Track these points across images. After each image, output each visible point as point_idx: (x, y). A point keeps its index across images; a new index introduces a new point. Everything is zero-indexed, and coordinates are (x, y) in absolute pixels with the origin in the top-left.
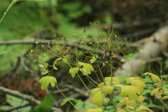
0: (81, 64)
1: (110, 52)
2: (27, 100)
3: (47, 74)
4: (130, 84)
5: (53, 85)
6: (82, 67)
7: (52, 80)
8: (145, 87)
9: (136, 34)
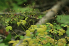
0: (21, 20)
1: (33, 16)
2: (1, 36)
3: (8, 26)
4: (41, 28)
5: (11, 30)
6: (22, 22)
7: (10, 28)
8: (47, 28)
9: (44, 9)
